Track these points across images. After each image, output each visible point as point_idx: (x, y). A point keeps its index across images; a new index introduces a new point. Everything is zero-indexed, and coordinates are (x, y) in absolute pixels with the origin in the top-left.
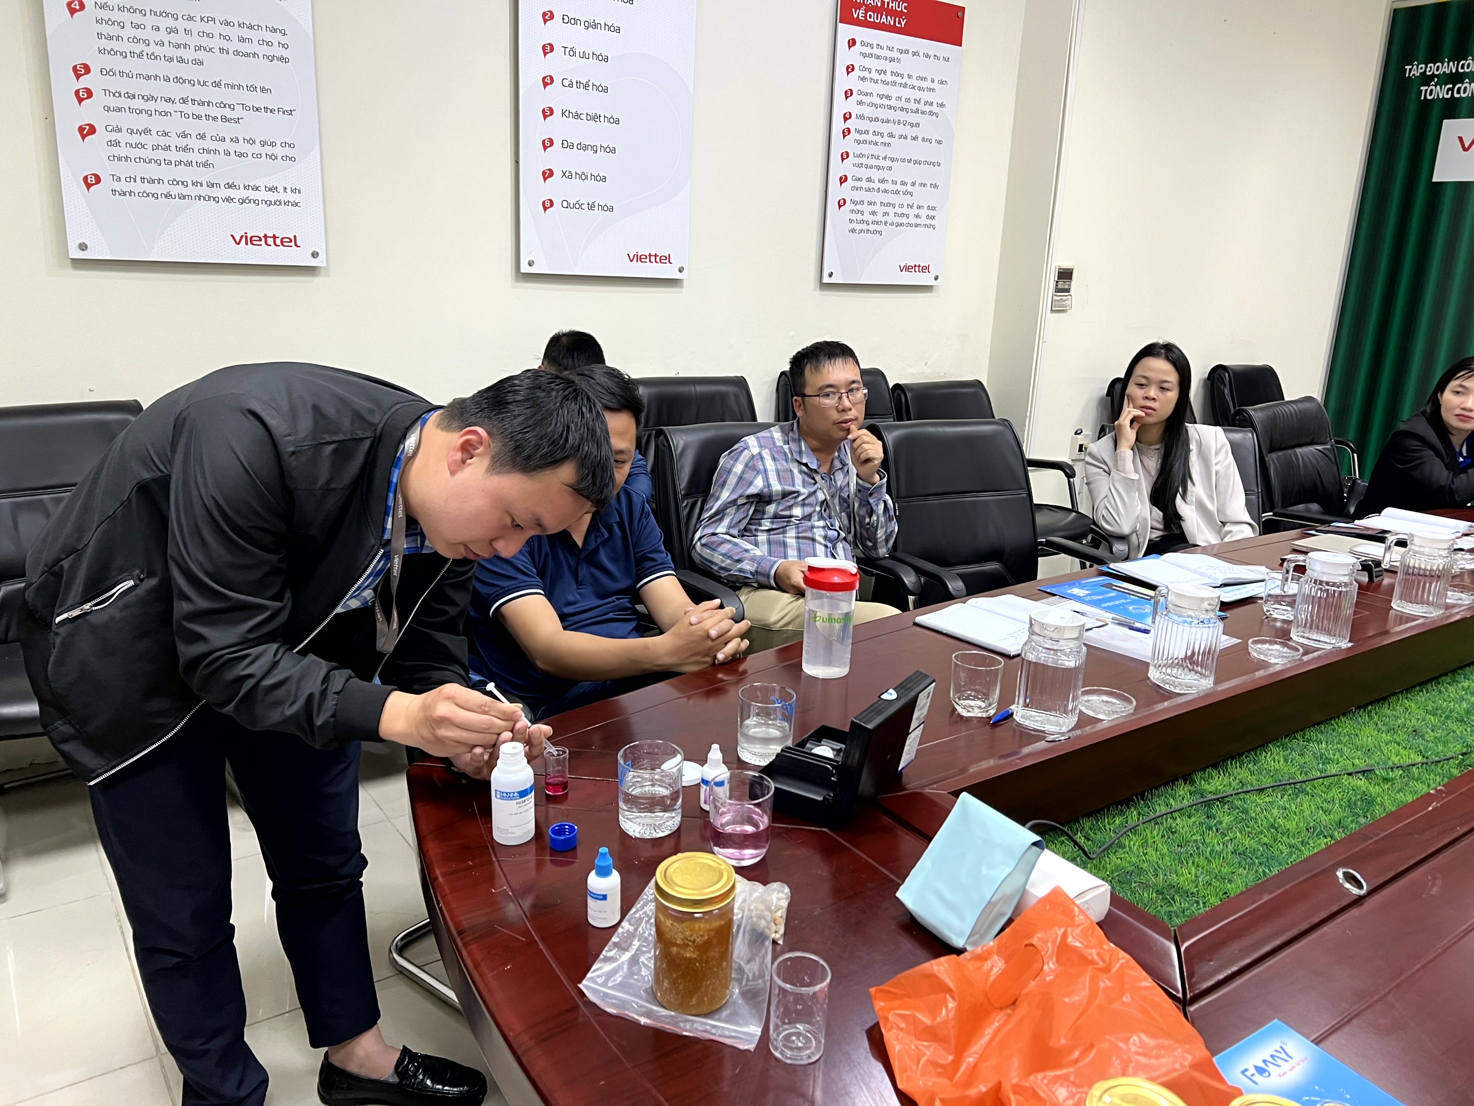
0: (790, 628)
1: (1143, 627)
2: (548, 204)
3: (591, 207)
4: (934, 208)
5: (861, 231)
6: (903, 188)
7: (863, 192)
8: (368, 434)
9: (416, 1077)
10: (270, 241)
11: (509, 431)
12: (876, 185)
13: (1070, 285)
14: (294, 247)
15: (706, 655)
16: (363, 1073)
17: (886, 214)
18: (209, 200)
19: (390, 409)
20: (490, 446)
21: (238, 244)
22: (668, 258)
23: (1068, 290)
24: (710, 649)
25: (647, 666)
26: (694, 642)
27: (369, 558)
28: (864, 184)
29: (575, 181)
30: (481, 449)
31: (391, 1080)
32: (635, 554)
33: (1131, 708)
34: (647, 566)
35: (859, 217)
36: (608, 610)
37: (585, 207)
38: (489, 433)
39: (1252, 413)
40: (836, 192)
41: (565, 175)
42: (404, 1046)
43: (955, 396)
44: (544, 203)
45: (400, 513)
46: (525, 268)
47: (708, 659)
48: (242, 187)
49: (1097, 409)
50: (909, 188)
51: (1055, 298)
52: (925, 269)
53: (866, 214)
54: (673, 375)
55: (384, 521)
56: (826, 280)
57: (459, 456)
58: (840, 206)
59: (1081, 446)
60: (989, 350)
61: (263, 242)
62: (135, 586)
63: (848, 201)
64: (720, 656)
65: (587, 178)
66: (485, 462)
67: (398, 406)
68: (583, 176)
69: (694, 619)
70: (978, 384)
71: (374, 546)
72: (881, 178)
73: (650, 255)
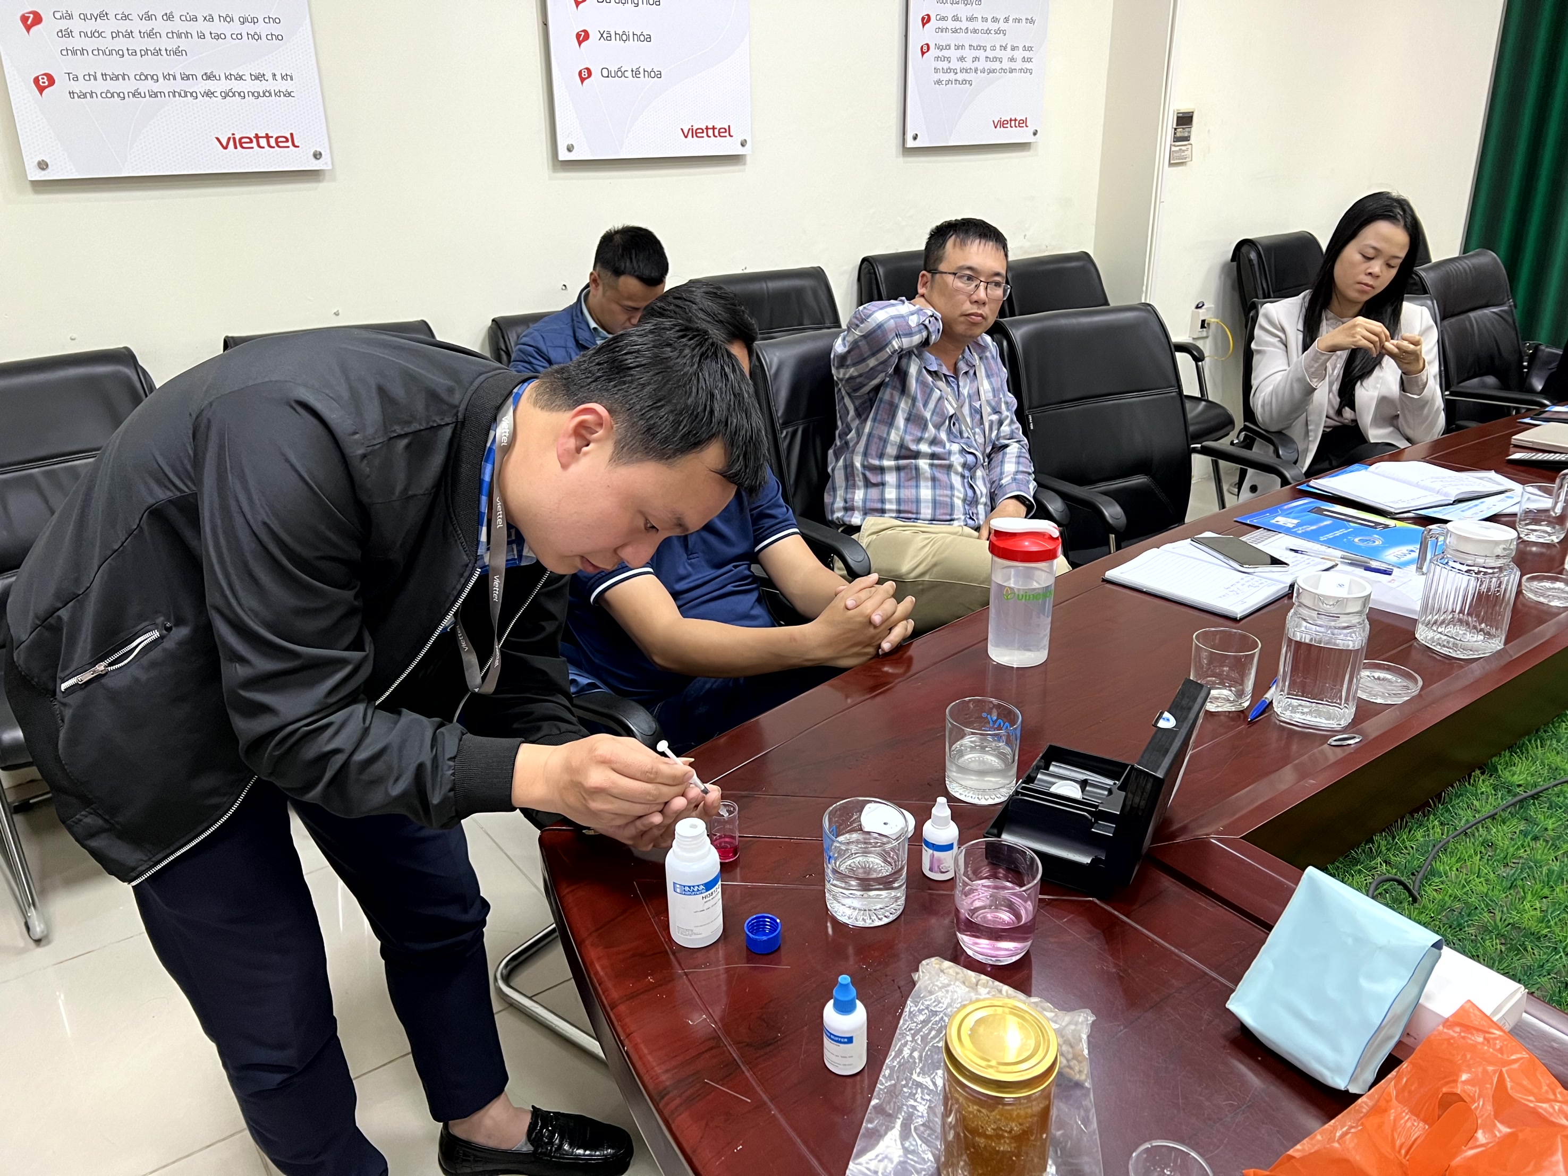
0: (927, 578)
1: (1383, 566)
2: (585, 74)
3: (636, 73)
4: (1030, 49)
5: (949, 82)
6: (995, 26)
7: (949, 34)
8: (448, 420)
9: (551, 1143)
10: (263, 142)
11: (638, 407)
12: (964, 24)
13: (1189, 132)
14: (292, 147)
15: (868, 645)
16: (492, 1143)
17: (976, 59)
18: (186, 96)
19: (472, 383)
20: (612, 427)
21: (225, 148)
22: (728, 130)
23: (1187, 139)
24: (873, 637)
25: (794, 661)
26: (852, 630)
27: (463, 581)
28: (950, 24)
29: (615, 43)
30: (601, 433)
31: (525, 1149)
32: (751, 511)
33: (1415, 689)
34: (766, 526)
35: (945, 65)
36: (727, 582)
37: (628, 74)
38: (609, 411)
39: (1423, 274)
40: (918, 35)
41: (605, 36)
42: (533, 1107)
43: (1060, 273)
44: (580, 73)
45: (500, 522)
46: (563, 155)
47: (871, 650)
48: (223, 77)
49: (1220, 277)
50: (1002, 25)
51: (1174, 149)
52: (1022, 123)
53: (954, 60)
54: (740, 272)
55: (478, 534)
56: (910, 143)
57: (572, 443)
58: (923, 53)
59: (1203, 321)
60: (1095, 214)
61: (254, 144)
62: (162, 637)
63: (932, 47)
64: (886, 646)
65: (628, 38)
66: (608, 449)
67: (482, 378)
68: (624, 37)
69: (850, 603)
70: (1085, 256)
71: (467, 565)
72: (969, 15)
73: (707, 128)
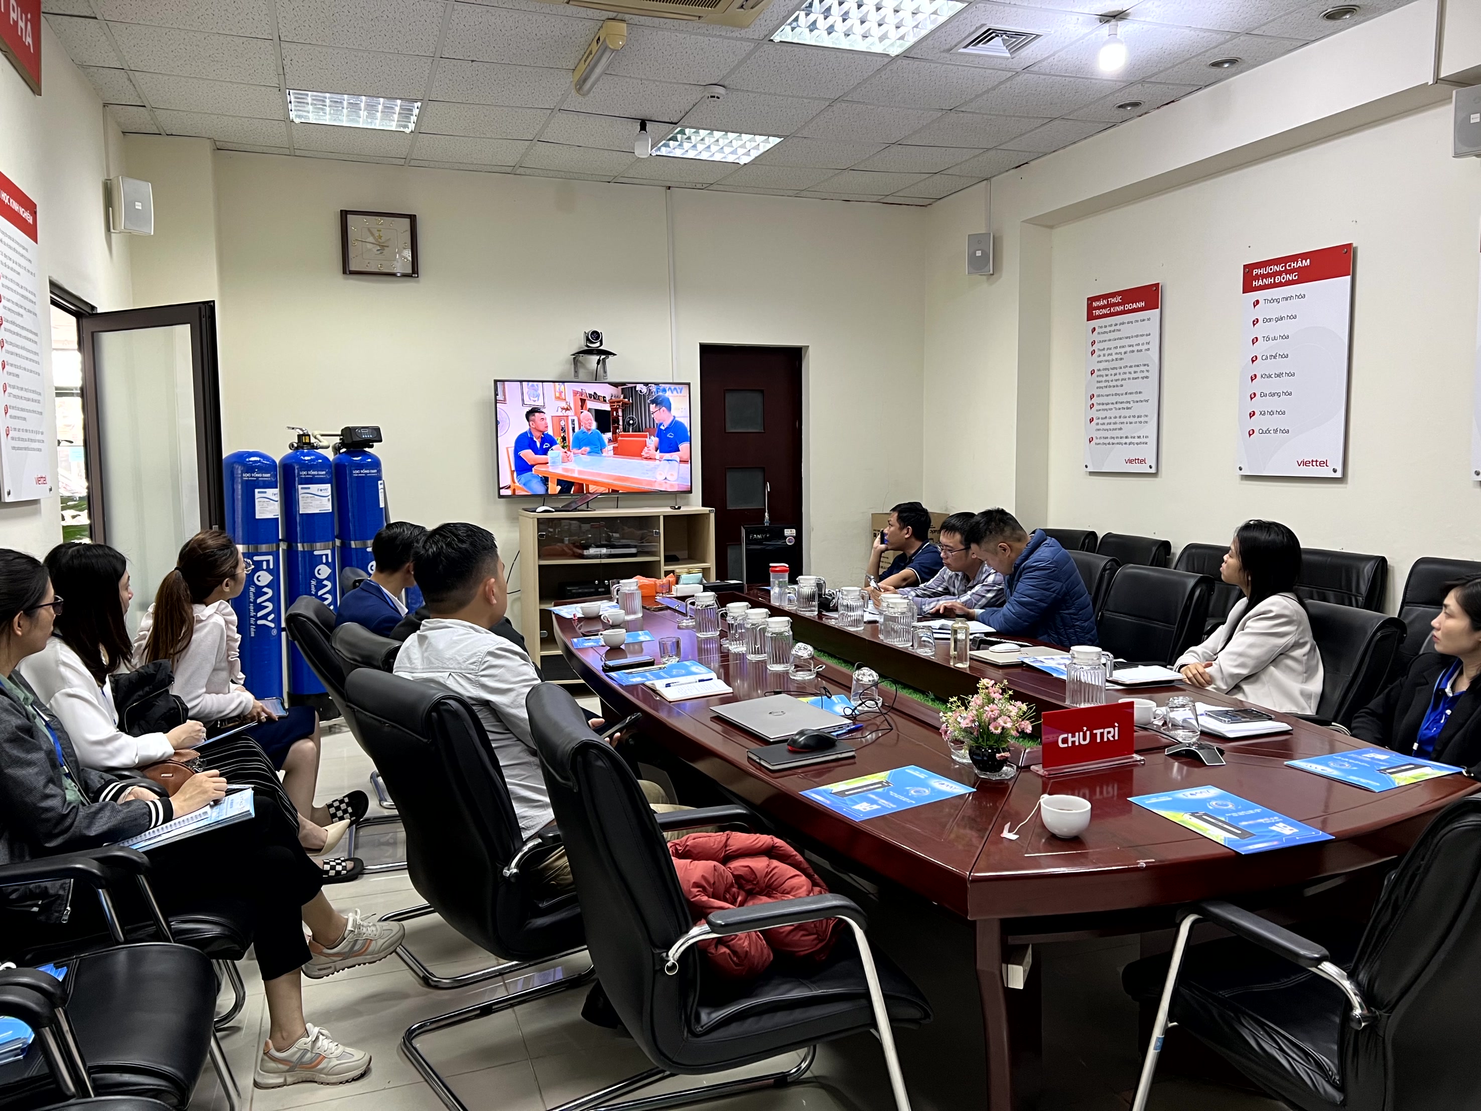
3: (1276, 431)
29: (1267, 416)
37: (1272, 432)
56: (1475, 478)
68: (1271, 413)
73: (1312, 461)
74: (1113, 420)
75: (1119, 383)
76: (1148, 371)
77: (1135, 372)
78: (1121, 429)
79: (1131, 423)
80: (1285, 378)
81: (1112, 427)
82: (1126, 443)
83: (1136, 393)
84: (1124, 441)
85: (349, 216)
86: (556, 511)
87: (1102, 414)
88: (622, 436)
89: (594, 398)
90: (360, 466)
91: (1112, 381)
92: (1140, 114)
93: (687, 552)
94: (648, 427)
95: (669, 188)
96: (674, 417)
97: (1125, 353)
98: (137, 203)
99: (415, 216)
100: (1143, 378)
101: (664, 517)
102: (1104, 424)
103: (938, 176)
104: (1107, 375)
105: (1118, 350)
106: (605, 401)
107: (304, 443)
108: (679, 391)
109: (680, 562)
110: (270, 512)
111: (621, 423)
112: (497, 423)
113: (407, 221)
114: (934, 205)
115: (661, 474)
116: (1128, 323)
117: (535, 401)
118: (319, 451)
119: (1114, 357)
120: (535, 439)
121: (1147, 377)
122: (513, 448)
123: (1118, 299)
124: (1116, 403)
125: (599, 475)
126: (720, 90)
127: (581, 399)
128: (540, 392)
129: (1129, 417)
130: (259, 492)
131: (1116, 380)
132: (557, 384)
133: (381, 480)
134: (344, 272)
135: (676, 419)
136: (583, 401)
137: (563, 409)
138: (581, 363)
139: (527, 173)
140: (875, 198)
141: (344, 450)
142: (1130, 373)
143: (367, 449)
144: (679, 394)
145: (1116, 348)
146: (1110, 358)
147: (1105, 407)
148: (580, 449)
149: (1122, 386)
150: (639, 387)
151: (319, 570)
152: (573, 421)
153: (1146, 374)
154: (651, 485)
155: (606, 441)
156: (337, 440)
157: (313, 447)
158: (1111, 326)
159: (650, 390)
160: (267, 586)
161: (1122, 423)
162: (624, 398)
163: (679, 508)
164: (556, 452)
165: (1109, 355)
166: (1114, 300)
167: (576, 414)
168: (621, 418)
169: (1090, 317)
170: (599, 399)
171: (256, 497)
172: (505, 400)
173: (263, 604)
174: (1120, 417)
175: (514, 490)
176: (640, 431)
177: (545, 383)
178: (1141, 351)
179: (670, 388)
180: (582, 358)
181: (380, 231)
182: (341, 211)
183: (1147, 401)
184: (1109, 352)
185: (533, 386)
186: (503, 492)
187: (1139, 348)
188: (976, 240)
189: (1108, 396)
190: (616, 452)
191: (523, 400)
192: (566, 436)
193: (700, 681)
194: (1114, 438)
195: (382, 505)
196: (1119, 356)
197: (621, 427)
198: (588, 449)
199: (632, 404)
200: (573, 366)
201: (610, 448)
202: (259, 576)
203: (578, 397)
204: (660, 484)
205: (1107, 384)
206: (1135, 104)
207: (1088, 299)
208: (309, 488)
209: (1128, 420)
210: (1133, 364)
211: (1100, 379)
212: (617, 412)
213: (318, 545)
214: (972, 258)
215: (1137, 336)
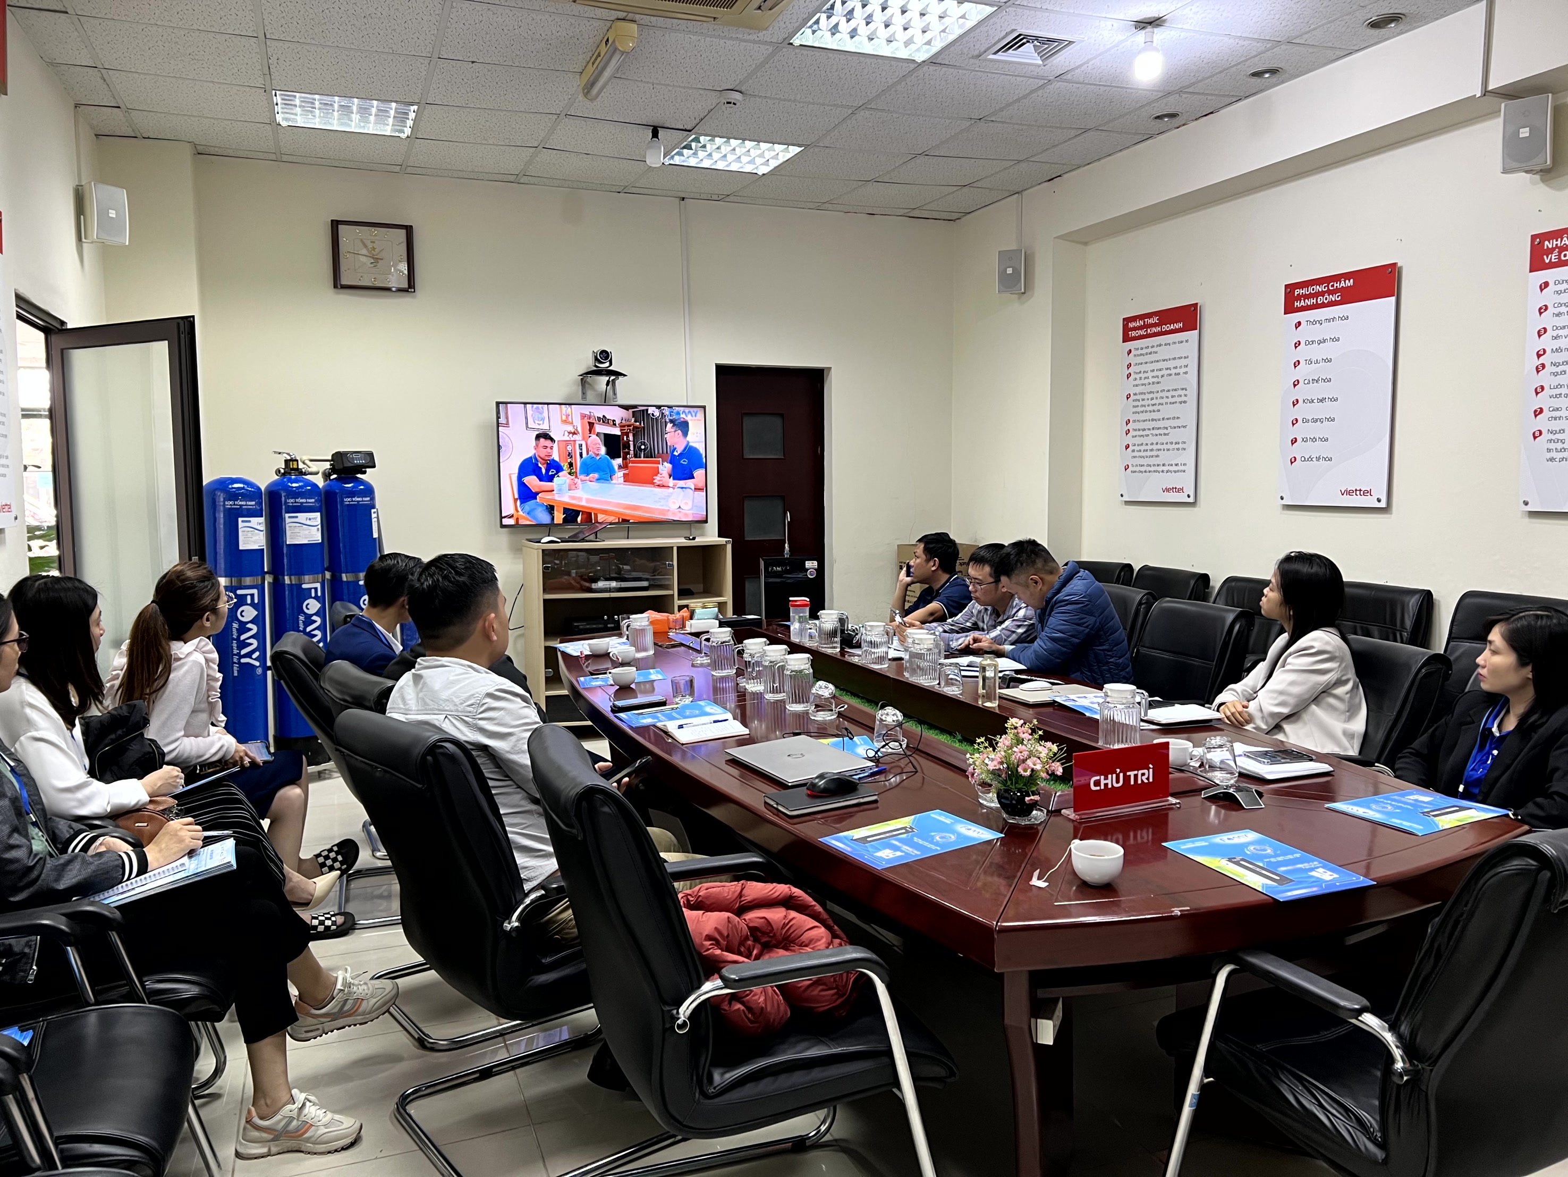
3: (1318, 459)
5: (1562, 459)
7: (1563, 421)
28: (1564, 413)
29: (1309, 443)
35: (1559, 445)
37: (1314, 459)
63: (1545, 432)
68: (1314, 440)
73: (1356, 490)
74: (1149, 447)
75: (1156, 408)
76: (1186, 395)
77: (1173, 397)
78: (1157, 456)
79: (1168, 450)
80: (1328, 403)
81: (1149, 453)
82: (1163, 471)
83: (1174, 418)
84: (1160, 469)
85: (340, 226)
86: (562, 542)
87: (1138, 440)
88: (633, 462)
89: (603, 422)
90: (352, 493)
91: (1148, 406)
92: (1178, 125)
93: (701, 586)
94: (661, 452)
95: (683, 199)
96: (688, 442)
97: (1162, 376)
98: (110, 211)
99: (411, 226)
100: (1181, 403)
101: (678, 548)
102: (1140, 451)
103: (965, 190)
104: (1143, 400)
105: (1155, 373)
106: (615, 425)
107: (291, 468)
108: (694, 414)
109: (695, 596)
110: (255, 542)
111: (632, 448)
112: (499, 447)
113: (403, 232)
114: (963, 219)
115: (674, 503)
116: (1166, 345)
117: (539, 424)
118: (308, 477)
119: (1151, 380)
120: (540, 465)
121: (1185, 402)
122: (516, 475)
123: (1155, 320)
124: (1153, 429)
125: (609, 503)
126: (737, 96)
127: (589, 423)
128: (545, 414)
129: (1167, 443)
130: (243, 521)
131: (1153, 405)
132: (563, 406)
133: (374, 508)
134: (335, 286)
135: (691, 444)
136: (591, 425)
137: (570, 433)
138: (589, 384)
139: (532, 182)
140: (902, 212)
141: (334, 476)
142: (1167, 397)
143: (359, 476)
144: (694, 418)
145: (1153, 371)
146: (1146, 381)
147: (1141, 433)
148: (588, 475)
149: (1159, 411)
150: (651, 410)
151: (308, 604)
152: (581, 446)
153: (1183, 399)
154: (664, 515)
155: (616, 468)
156: (327, 465)
157: (302, 473)
158: (1147, 347)
159: (663, 413)
160: (251, 622)
161: (1159, 450)
162: (635, 421)
163: (694, 539)
164: (562, 479)
165: (1145, 378)
166: (1151, 321)
167: (583, 439)
168: (631, 443)
169: (1126, 339)
170: (608, 423)
171: (240, 526)
172: (507, 423)
173: (248, 641)
174: (1157, 444)
175: (517, 519)
176: (652, 457)
177: (550, 406)
178: (1179, 374)
179: (684, 412)
180: (590, 379)
181: (374, 242)
182: (332, 221)
183: (1185, 427)
184: (1146, 375)
185: (537, 408)
186: (506, 522)
187: (1177, 371)
188: (1006, 257)
189: (1144, 421)
190: (627, 479)
191: (527, 423)
192: (573, 461)
193: (715, 722)
194: (1150, 466)
195: (375, 535)
196: (1156, 380)
197: (632, 452)
198: (596, 475)
199: (644, 428)
200: (580, 387)
201: (620, 474)
202: (243, 611)
203: (586, 420)
204: (674, 514)
205: (1143, 409)
206: (1173, 116)
207: (1124, 319)
208: (297, 517)
209: (1165, 447)
210: (1170, 388)
211: (1136, 403)
212: (628, 437)
213: (307, 578)
214: (1002, 273)
215: (1174, 359)
